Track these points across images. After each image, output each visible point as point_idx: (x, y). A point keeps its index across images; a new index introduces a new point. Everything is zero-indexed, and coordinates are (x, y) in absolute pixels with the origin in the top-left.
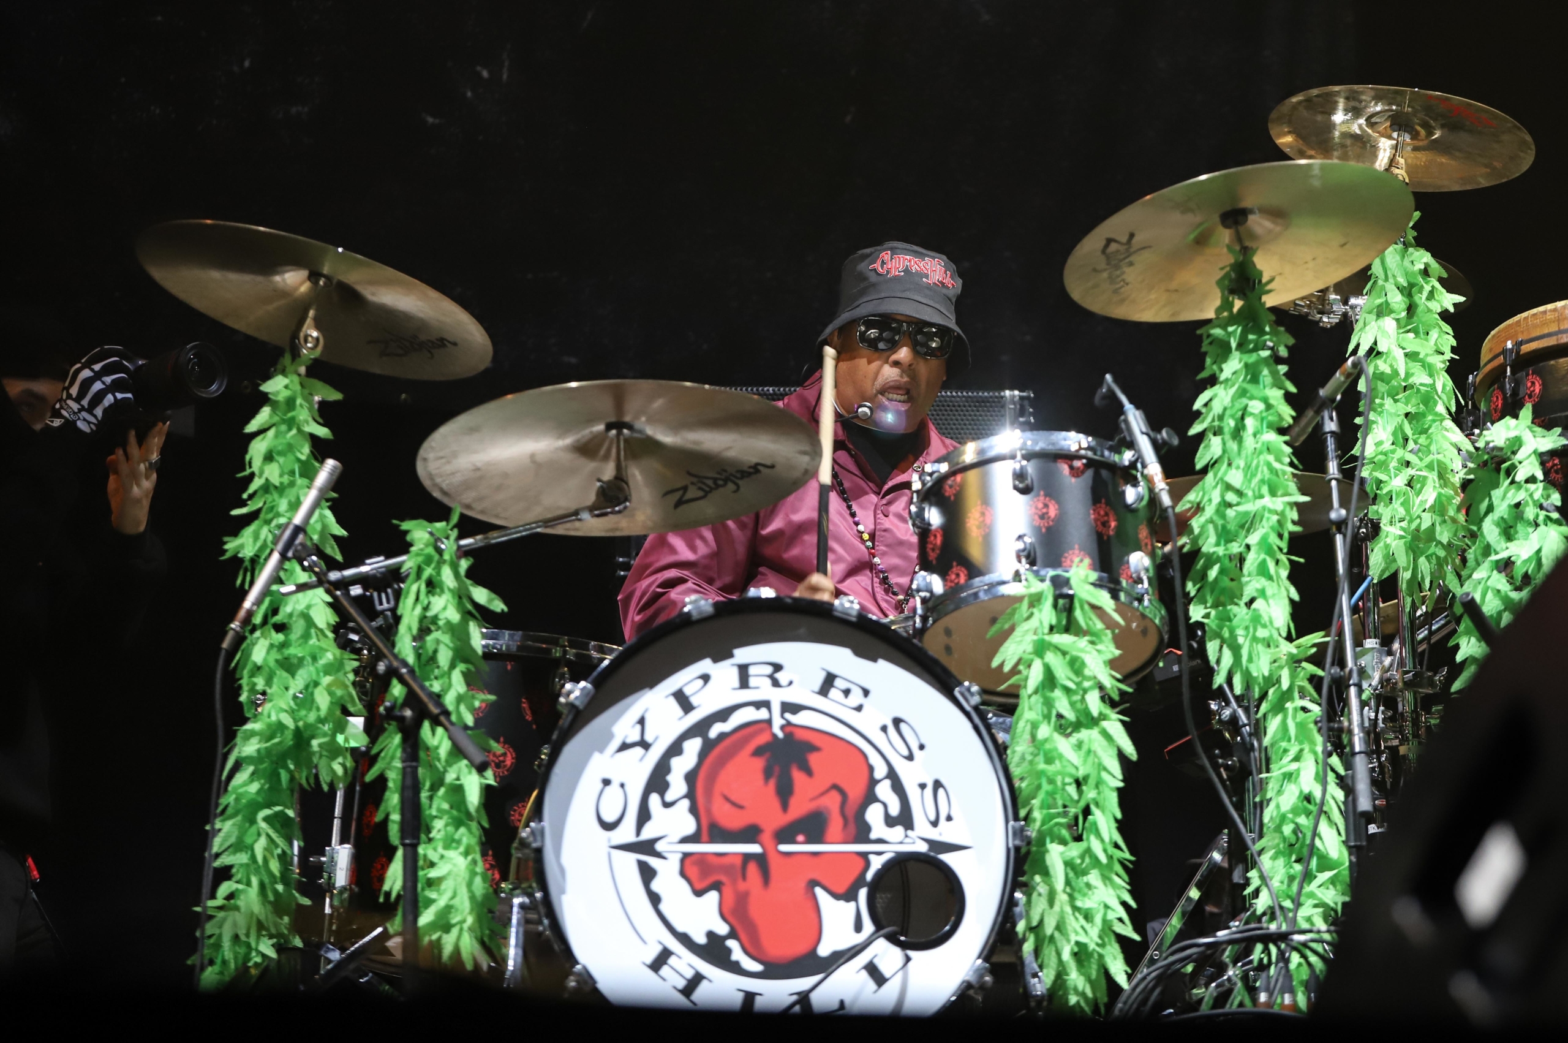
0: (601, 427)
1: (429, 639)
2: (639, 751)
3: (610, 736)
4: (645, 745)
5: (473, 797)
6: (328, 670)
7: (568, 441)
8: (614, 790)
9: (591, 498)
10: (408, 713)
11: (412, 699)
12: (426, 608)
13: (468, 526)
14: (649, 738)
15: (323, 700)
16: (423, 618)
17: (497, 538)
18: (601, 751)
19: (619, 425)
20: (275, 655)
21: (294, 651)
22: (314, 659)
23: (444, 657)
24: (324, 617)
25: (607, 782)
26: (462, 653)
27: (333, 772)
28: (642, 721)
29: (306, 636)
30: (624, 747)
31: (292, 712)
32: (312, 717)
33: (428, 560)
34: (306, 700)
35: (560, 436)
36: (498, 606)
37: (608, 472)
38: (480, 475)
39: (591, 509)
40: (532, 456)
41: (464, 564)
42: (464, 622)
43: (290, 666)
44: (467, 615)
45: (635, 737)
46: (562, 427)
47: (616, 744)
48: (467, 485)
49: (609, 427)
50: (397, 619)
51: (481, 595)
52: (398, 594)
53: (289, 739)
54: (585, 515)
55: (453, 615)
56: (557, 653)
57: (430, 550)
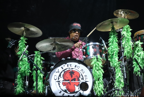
0: (53, 42)
1: (37, 62)
2: (58, 73)
3: (55, 71)
4: (59, 72)
5: (42, 77)
6: (27, 65)
7: (50, 44)
8: (56, 76)
9: (52, 49)
10: (36, 69)
11: (37, 68)
12: (37, 59)
13: (41, 52)
14: (59, 71)
15: (27, 68)
16: (37, 60)
17: (43, 53)
18: (55, 72)
19: (55, 42)
20: (22, 64)
21: (24, 63)
22: (26, 64)
23: (39, 64)
24: (27, 60)
25: (55, 76)
26: (40, 63)
27: (28, 75)
28: (58, 70)
29: (25, 62)
30: (57, 72)
31: (24, 69)
32: (26, 69)
33: (37, 55)
34: (25, 68)
35: (49, 43)
36: (44, 59)
37: (54, 46)
38: (41, 47)
39: (52, 50)
40: (46, 45)
41: (40, 55)
42: (41, 61)
43: (23, 65)
44: (41, 60)
45: (58, 71)
46: (50, 42)
47: (56, 72)
48: (40, 48)
49: (54, 42)
50: (34, 60)
51: (42, 58)
52: (34, 58)
53: (23, 71)
54: (52, 51)
55: (40, 60)
56: (48, 63)
57: (37, 54)
